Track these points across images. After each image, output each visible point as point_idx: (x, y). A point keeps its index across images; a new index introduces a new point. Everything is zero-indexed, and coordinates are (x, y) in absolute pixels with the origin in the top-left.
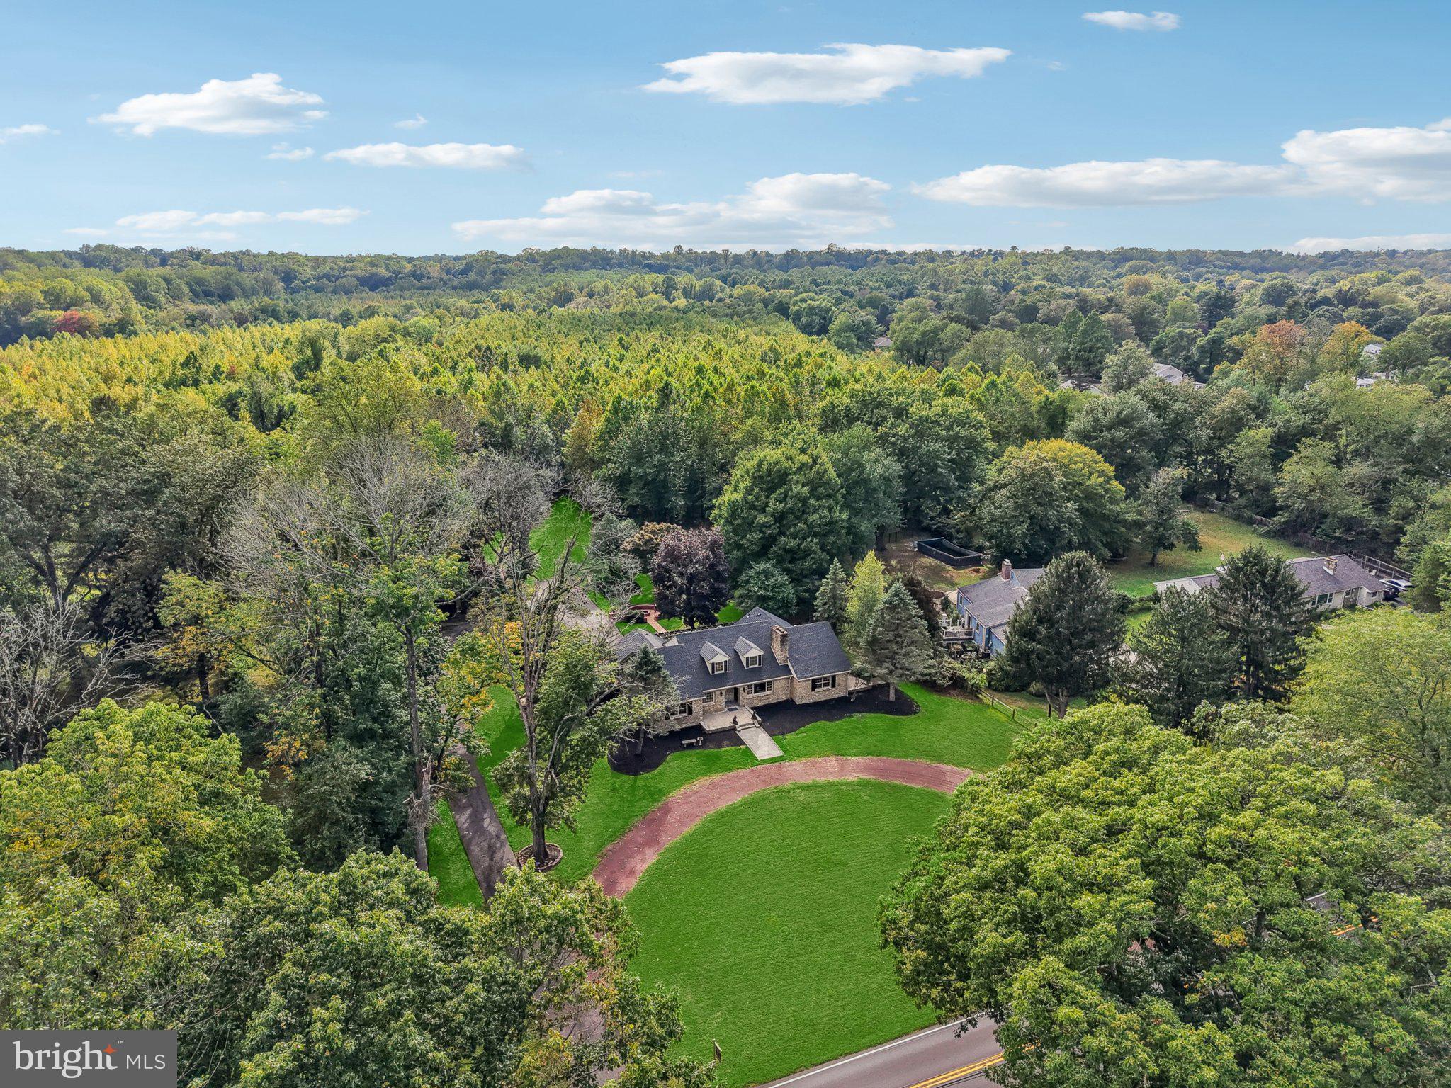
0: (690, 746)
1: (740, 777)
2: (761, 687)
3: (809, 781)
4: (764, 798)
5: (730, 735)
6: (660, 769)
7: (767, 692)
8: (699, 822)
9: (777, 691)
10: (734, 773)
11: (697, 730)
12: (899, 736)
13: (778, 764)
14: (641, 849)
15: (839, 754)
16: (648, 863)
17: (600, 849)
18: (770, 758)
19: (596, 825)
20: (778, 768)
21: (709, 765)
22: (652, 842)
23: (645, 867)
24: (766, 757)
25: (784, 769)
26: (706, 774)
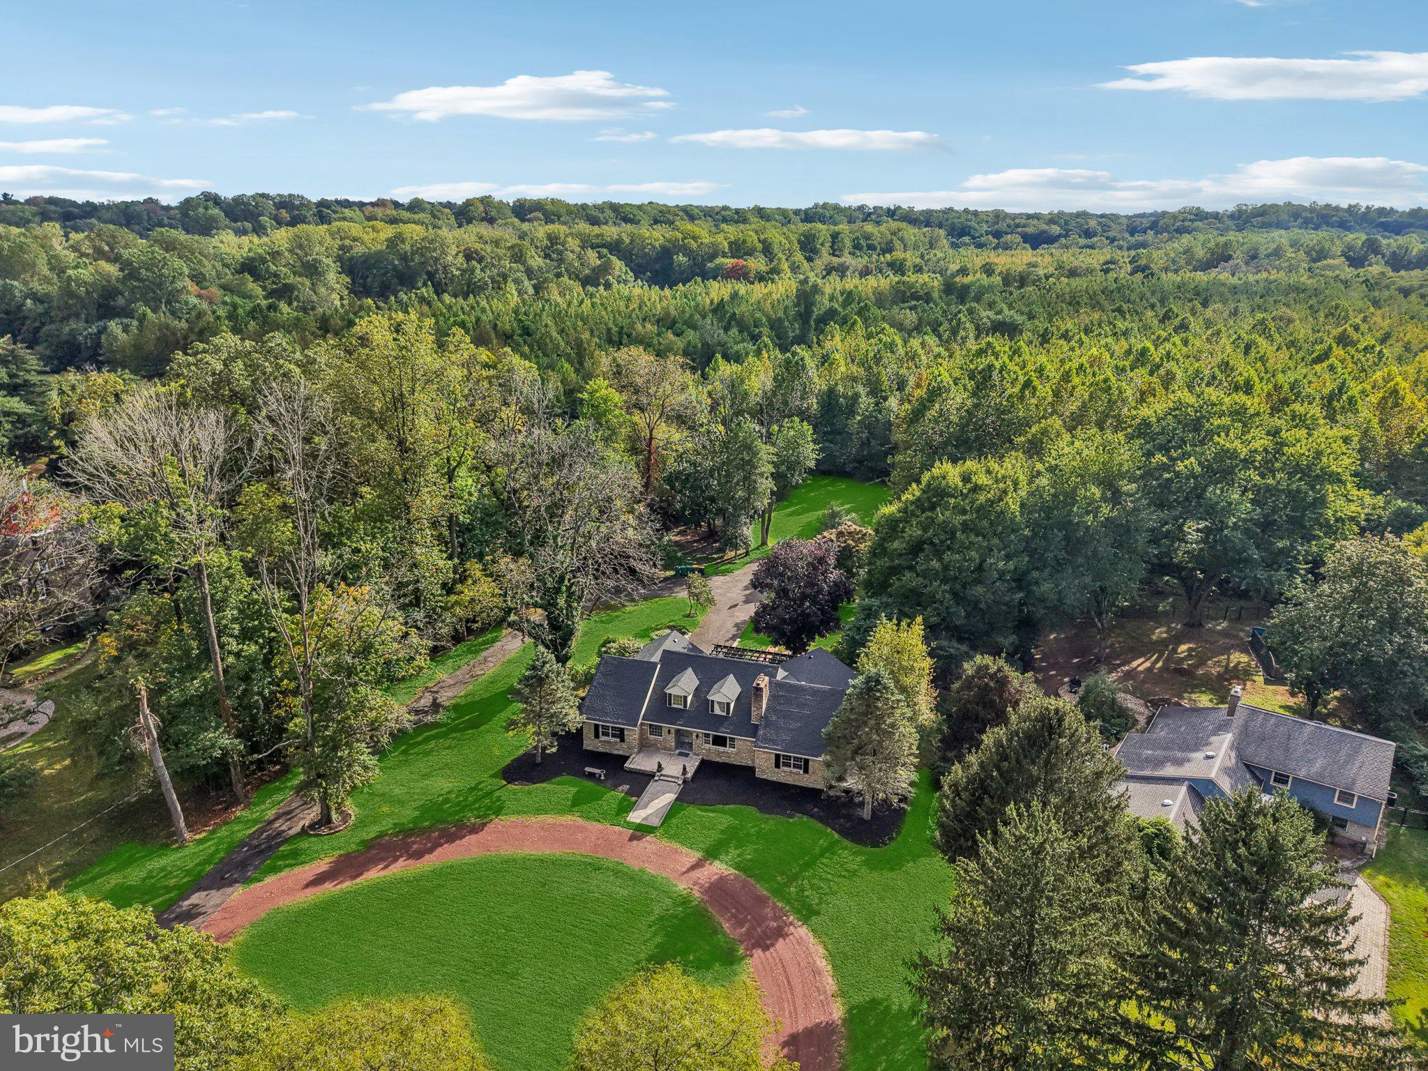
1: (584, 830)
2: (720, 741)
3: (634, 868)
4: (568, 865)
5: (641, 782)
7: (728, 749)
9: (739, 751)
10: (588, 823)
12: (808, 865)
13: (639, 834)
14: (401, 856)
15: (712, 853)
16: (383, 873)
17: (377, 837)
18: (640, 824)
19: (408, 814)
20: (632, 838)
21: (576, 803)
22: (418, 855)
23: (375, 876)
24: (638, 821)
25: (635, 843)
26: (561, 812)
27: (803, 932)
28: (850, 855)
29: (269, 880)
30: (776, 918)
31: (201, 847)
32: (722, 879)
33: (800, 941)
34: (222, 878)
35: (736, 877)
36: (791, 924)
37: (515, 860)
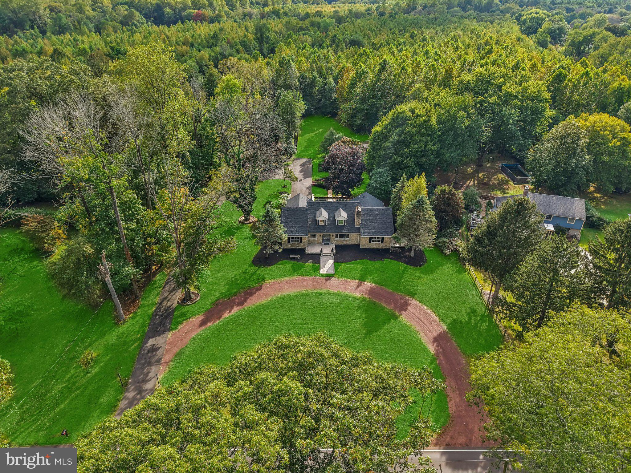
0: (294, 259)
1: (305, 280)
2: (342, 236)
3: (335, 291)
4: (308, 295)
5: (316, 258)
6: (271, 267)
7: (346, 239)
8: (269, 299)
9: (352, 239)
10: (305, 277)
11: (302, 252)
12: (401, 277)
13: (328, 278)
14: (233, 306)
15: (362, 280)
16: (230, 314)
17: (216, 301)
18: (326, 274)
19: (224, 289)
20: (327, 280)
21: (295, 270)
22: (241, 304)
23: (228, 316)
24: (325, 273)
25: (329, 281)
26: (290, 275)
27: (414, 302)
28: (413, 271)
29: (180, 327)
30: (402, 299)
31: (135, 320)
32: (372, 289)
33: (416, 305)
34: (157, 331)
35: (377, 287)
36: (408, 300)
37: (285, 297)
